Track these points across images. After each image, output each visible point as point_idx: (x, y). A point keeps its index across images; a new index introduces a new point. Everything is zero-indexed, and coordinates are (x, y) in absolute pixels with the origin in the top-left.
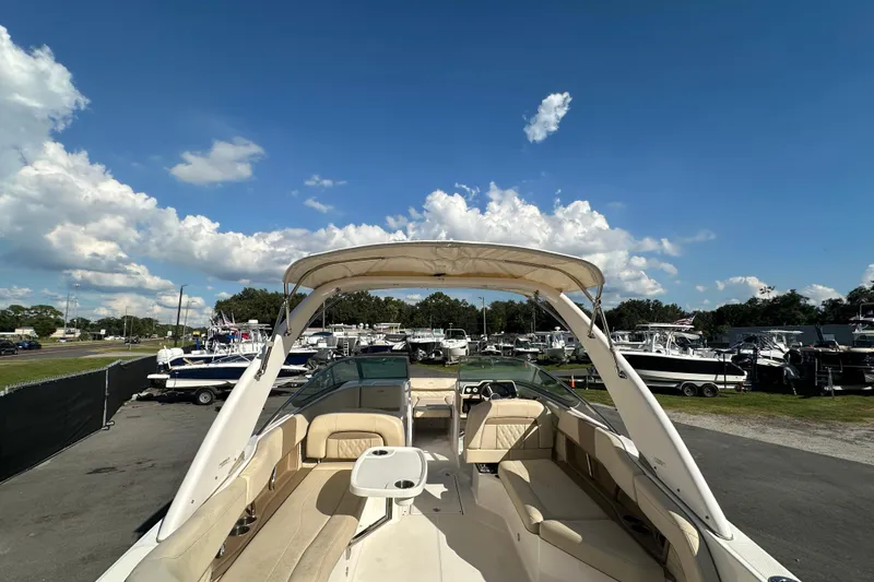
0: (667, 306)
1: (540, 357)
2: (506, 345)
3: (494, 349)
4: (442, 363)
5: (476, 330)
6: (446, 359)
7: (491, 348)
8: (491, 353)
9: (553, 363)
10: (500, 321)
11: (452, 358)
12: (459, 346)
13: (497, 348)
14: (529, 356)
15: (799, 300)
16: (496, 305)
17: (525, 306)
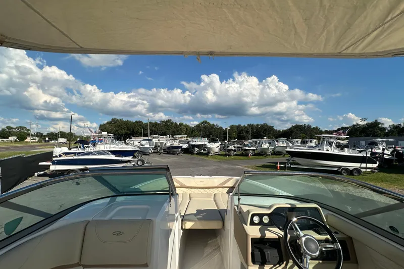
0: (314, 128)
1: (256, 152)
2: (238, 146)
3: (233, 148)
4: (207, 154)
5: (223, 138)
6: (209, 153)
7: (231, 147)
8: (232, 150)
9: (262, 155)
10: (234, 134)
11: (212, 152)
12: (215, 147)
13: (235, 147)
14: (251, 151)
15: (379, 125)
16: (232, 127)
17: (246, 127)
